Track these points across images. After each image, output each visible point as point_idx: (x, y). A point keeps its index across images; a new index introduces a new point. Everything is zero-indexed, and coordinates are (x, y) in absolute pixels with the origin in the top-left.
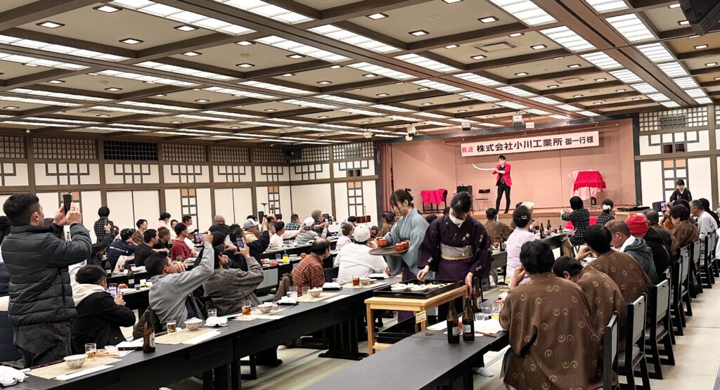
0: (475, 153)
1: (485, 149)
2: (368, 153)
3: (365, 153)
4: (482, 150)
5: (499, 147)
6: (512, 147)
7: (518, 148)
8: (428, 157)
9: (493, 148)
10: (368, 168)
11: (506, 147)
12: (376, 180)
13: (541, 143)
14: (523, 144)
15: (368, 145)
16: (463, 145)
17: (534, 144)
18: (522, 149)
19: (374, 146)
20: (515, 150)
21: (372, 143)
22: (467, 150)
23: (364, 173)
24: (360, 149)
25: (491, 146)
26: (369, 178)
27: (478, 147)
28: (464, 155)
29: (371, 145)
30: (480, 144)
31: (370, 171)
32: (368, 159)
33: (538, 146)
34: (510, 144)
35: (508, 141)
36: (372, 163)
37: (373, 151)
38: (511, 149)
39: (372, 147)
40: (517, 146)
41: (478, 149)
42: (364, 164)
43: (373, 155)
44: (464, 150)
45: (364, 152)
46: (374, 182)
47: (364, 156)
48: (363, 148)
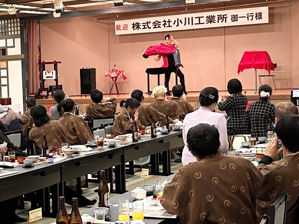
0: (130, 31)
1: (142, 27)
2: (14, 31)
3: (11, 31)
4: (138, 27)
5: (156, 24)
6: (171, 24)
7: (178, 25)
8: (78, 35)
9: (150, 25)
10: (14, 47)
11: (164, 25)
12: (22, 59)
13: (203, 20)
14: (183, 22)
15: (14, 23)
16: (117, 23)
17: (196, 21)
18: (181, 27)
19: (20, 23)
20: (174, 28)
21: (18, 20)
22: (122, 28)
23: (10, 52)
24: (6, 27)
25: (147, 23)
26: (14, 58)
27: (133, 24)
28: (118, 33)
29: (17, 22)
30: (135, 21)
31: (16, 50)
32: (14, 37)
33: (200, 23)
34: (169, 22)
35: (167, 18)
36: (18, 41)
37: (19, 28)
38: (169, 26)
39: (19, 24)
40: (176, 24)
41: (133, 27)
42: (10, 42)
43: (19, 33)
44: (118, 28)
45: (9, 30)
46: (21, 61)
47: (10, 34)
48: (9, 25)
